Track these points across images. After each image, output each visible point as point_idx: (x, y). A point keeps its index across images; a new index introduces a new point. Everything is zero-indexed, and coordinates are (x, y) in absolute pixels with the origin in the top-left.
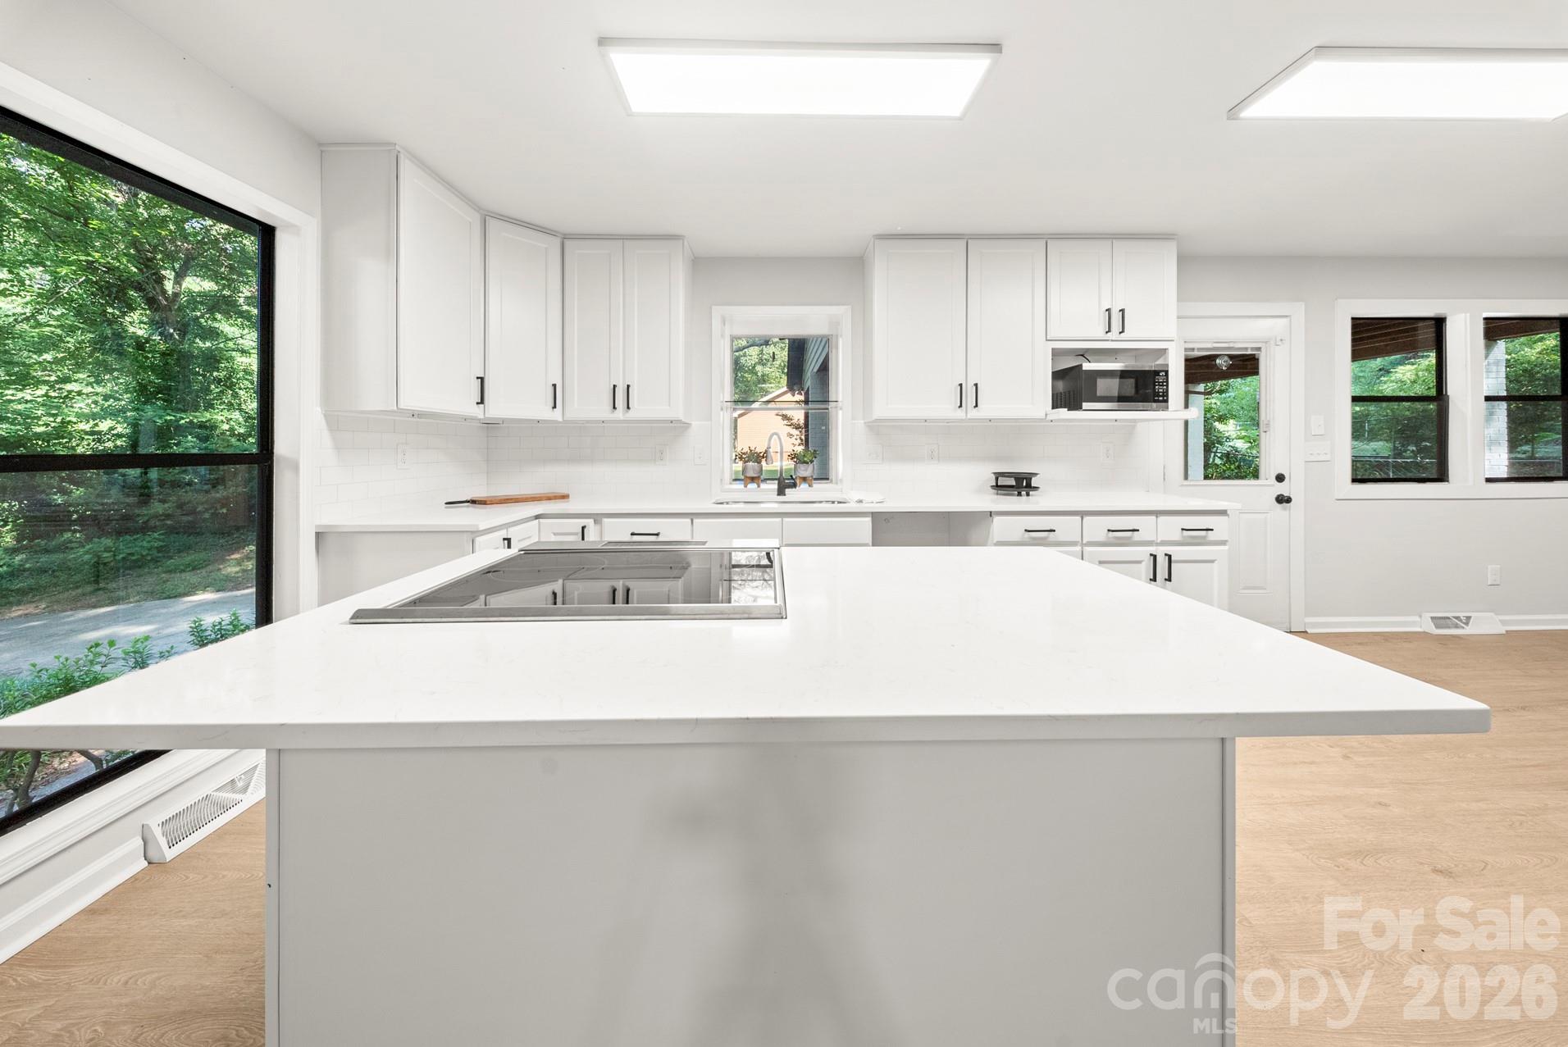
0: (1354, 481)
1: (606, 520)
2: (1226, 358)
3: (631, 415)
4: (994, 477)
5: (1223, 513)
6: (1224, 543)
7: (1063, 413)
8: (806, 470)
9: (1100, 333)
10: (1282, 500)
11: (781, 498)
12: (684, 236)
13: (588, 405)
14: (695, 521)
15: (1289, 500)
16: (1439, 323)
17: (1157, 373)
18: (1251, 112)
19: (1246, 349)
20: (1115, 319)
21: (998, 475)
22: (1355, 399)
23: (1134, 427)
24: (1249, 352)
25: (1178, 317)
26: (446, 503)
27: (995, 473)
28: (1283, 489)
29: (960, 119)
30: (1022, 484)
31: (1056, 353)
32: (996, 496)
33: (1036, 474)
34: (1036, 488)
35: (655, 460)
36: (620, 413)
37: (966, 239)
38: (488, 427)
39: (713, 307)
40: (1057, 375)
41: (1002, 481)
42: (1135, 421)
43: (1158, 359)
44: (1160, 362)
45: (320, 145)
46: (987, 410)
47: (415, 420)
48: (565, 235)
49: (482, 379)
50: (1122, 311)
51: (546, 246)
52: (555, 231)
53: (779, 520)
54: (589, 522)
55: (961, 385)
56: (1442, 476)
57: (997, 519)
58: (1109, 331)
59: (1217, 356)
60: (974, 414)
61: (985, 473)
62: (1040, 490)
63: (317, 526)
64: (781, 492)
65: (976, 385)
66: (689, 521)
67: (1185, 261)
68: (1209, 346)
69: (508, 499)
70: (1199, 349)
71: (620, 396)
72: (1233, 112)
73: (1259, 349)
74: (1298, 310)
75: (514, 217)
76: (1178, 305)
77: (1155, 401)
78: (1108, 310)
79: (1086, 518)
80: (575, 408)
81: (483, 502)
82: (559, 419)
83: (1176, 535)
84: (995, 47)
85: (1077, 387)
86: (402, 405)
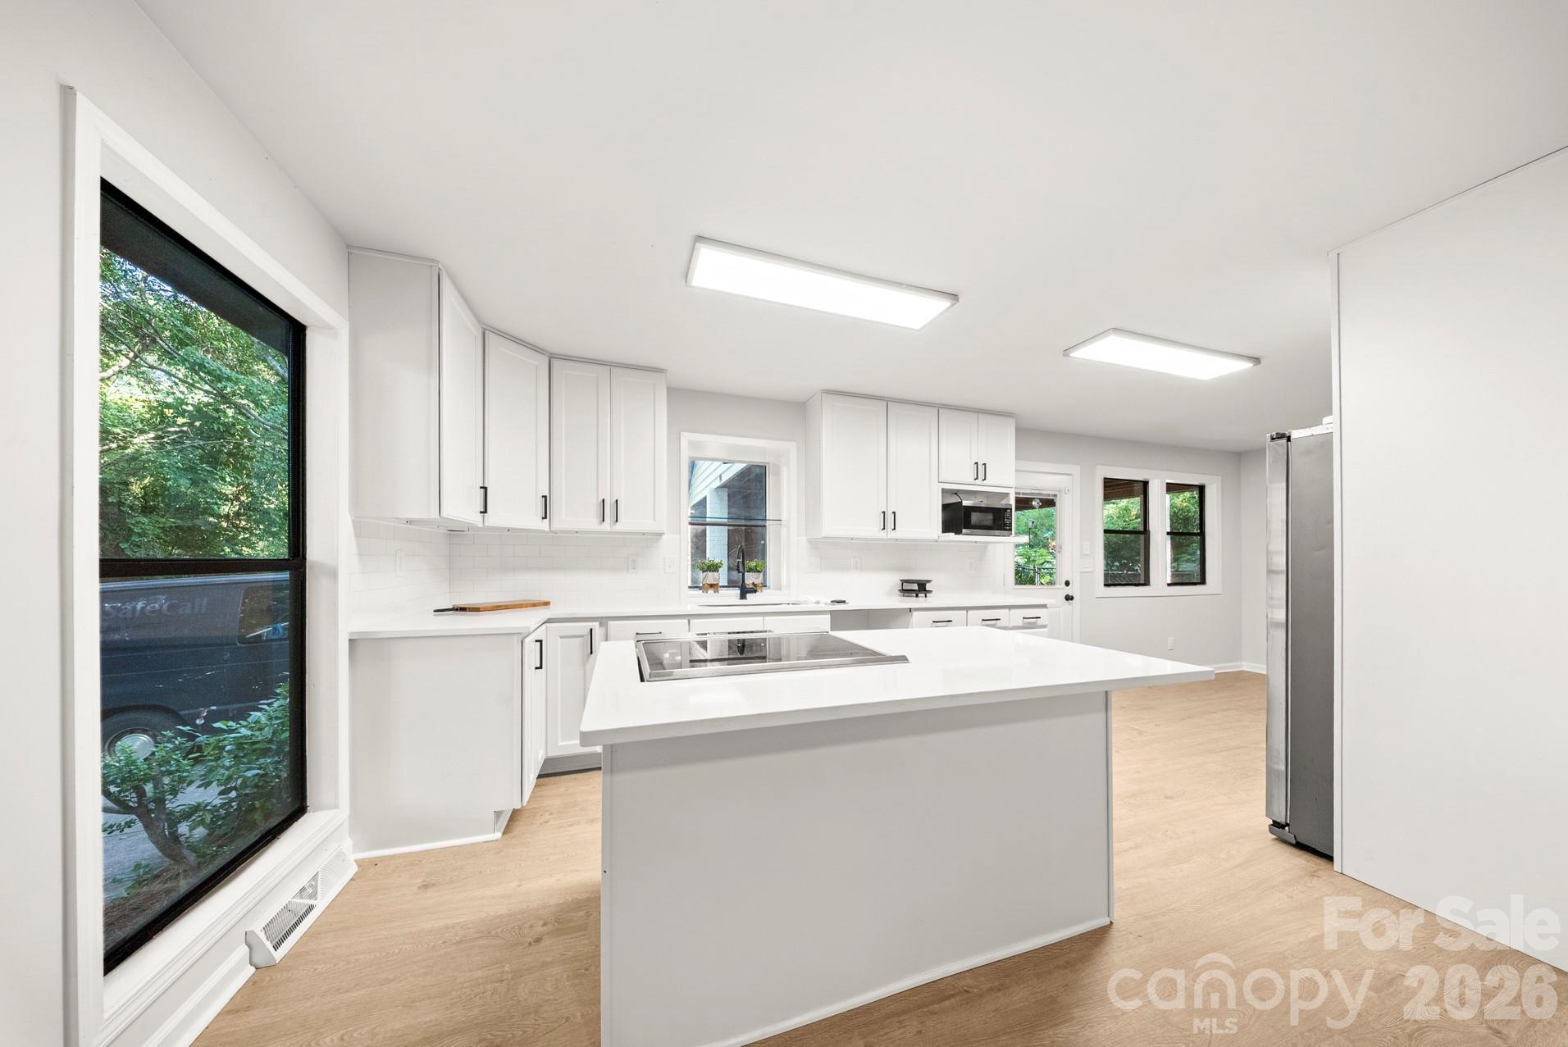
0: (1105, 585)
1: (611, 623)
2: (1038, 501)
3: (618, 527)
4: (901, 583)
5: (1044, 606)
6: (1044, 626)
7: (951, 536)
8: (758, 578)
9: (971, 480)
10: (1069, 598)
11: (743, 602)
12: (666, 370)
13: (576, 515)
14: (691, 621)
15: (1072, 598)
16: (1145, 484)
17: (1006, 509)
18: (1077, 354)
19: (1049, 495)
20: (981, 470)
21: (904, 581)
22: (1106, 531)
23: (986, 547)
24: (1050, 497)
25: (1016, 471)
26: (435, 611)
27: (901, 580)
28: (1069, 591)
29: (919, 331)
30: (922, 588)
31: (944, 491)
32: (903, 598)
33: (929, 581)
34: (930, 592)
35: (628, 568)
36: (607, 526)
37: (887, 401)
38: (450, 534)
39: (682, 433)
40: (945, 507)
41: (907, 586)
42: (987, 543)
43: (1002, 500)
44: (1004, 502)
45: (348, 246)
46: (901, 532)
47: (408, 526)
48: (551, 354)
49: (485, 489)
50: (985, 464)
51: (535, 363)
52: (544, 350)
53: (761, 618)
54: (595, 625)
55: (884, 512)
56: (1146, 583)
57: (915, 614)
58: (977, 478)
59: (1032, 499)
60: (892, 535)
61: (894, 580)
62: (933, 593)
63: (351, 634)
64: (743, 596)
65: (894, 513)
66: (686, 621)
67: (1020, 431)
68: (1029, 492)
69: (498, 606)
70: (1023, 494)
71: (609, 510)
72: (1066, 352)
73: (1055, 495)
74: (1076, 470)
75: (509, 333)
76: (1016, 463)
77: (1005, 530)
78: (977, 463)
79: (970, 612)
80: (563, 519)
81: (476, 609)
82: (547, 529)
83: (1020, 623)
84: (954, 297)
85: (957, 517)
86: (444, 514)
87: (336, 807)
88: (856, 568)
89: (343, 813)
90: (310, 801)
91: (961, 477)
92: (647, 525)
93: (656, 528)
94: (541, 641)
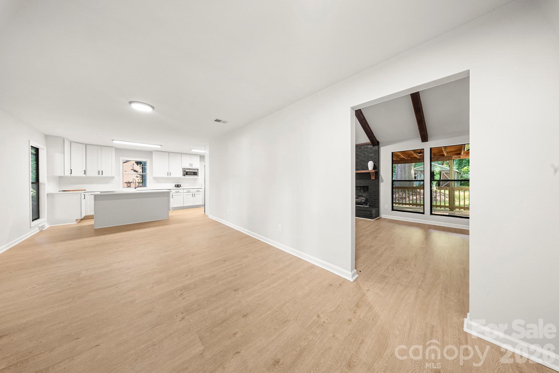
3: (103, 175)
7: (185, 177)
9: (189, 167)
12: (115, 147)
13: (93, 174)
20: (191, 165)
21: (175, 185)
26: (59, 191)
31: (183, 169)
33: (182, 185)
36: (100, 175)
37: (169, 152)
38: (59, 177)
40: (183, 171)
43: (197, 170)
45: (46, 135)
46: (172, 176)
48: (86, 144)
49: (71, 170)
51: (82, 146)
52: (84, 144)
55: (168, 172)
60: (170, 176)
61: (173, 185)
63: (47, 193)
65: (170, 172)
69: (73, 190)
71: (100, 172)
75: (76, 142)
77: (196, 175)
78: (190, 163)
79: (184, 190)
80: (89, 174)
81: (69, 191)
82: (85, 176)
83: (196, 191)
84: (161, 146)
85: (186, 173)
86: (65, 175)
87: (45, 218)
88: (165, 182)
89: (46, 219)
90: (40, 217)
91: (187, 166)
92: (110, 175)
93: (113, 176)
94: (85, 195)
